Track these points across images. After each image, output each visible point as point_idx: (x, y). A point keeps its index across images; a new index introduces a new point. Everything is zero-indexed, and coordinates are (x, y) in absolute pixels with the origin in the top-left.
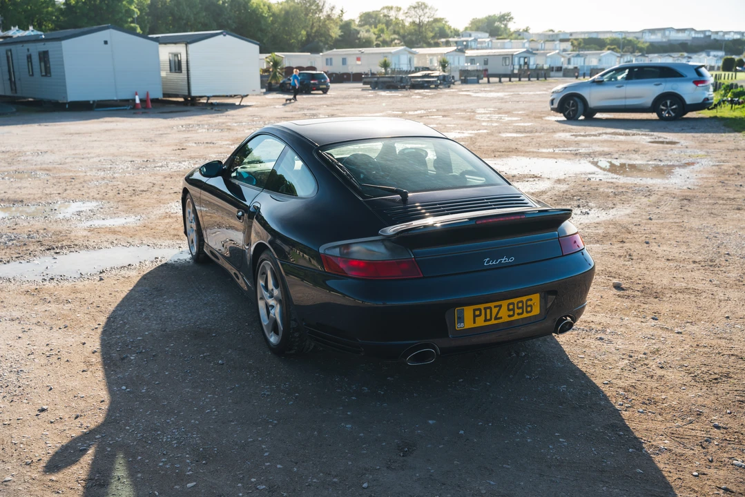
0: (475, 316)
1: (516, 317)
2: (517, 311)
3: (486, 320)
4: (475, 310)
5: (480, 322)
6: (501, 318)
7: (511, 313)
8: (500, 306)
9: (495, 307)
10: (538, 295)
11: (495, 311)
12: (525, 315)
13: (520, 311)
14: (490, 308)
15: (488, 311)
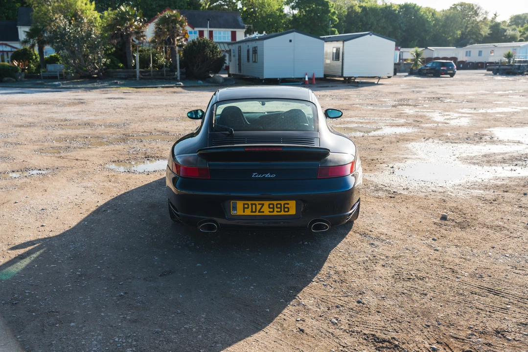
0: (244, 208)
1: (275, 213)
2: (276, 209)
3: (252, 212)
4: (244, 204)
5: (248, 212)
6: (263, 212)
7: (272, 210)
8: (263, 205)
9: (259, 204)
10: (294, 202)
11: (259, 207)
12: (283, 213)
13: (279, 210)
14: (255, 204)
15: (254, 206)
